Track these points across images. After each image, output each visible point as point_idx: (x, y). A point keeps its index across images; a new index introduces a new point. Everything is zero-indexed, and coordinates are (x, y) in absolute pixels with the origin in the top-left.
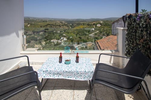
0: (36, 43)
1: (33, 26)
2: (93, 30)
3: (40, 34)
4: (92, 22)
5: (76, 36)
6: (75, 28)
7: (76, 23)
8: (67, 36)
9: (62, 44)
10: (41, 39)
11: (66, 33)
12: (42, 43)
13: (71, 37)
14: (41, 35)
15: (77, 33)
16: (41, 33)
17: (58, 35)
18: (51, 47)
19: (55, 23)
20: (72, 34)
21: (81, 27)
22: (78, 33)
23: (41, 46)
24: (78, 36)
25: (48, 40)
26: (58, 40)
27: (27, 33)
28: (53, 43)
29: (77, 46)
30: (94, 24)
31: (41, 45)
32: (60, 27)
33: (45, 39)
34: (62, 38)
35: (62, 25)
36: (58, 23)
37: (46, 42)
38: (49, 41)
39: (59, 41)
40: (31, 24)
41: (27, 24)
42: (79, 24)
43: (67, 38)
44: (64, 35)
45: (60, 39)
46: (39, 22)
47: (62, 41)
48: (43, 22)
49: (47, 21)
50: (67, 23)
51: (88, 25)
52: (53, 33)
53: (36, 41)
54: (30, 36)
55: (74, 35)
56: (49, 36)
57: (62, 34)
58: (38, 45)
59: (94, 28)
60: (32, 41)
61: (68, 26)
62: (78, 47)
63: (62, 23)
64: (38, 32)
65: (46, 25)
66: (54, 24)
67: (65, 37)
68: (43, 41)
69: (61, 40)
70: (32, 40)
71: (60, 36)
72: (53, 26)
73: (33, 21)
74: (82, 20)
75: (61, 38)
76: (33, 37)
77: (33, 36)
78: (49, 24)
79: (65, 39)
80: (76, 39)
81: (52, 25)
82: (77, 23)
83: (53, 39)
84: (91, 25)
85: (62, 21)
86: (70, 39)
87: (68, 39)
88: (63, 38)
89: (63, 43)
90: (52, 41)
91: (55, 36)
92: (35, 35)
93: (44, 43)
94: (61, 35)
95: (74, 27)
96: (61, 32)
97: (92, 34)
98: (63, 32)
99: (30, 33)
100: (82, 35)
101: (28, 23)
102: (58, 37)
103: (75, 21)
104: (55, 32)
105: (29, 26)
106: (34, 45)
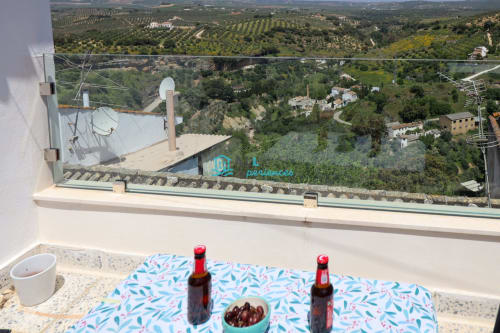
0: (229, 110)
1: (215, 36)
2: (483, 54)
3: (245, 73)
4: (479, 17)
5: (400, 83)
6: (394, 46)
7: (399, 24)
8: (356, 83)
9: (336, 117)
10: (248, 95)
11: (353, 70)
12: (253, 110)
13: (374, 89)
14: (247, 76)
15: (401, 69)
16: (249, 67)
17: (322, 75)
18: (287, 128)
19: (308, 25)
20: (381, 73)
21: (426, 40)
22: (407, 71)
23: (248, 123)
24: (409, 83)
25: (275, 98)
26: (320, 98)
27: (195, 65)
28: (299, 111)
29: (404, 131)
30: (488, 26)
31: (248, 117)
32: (328, 40)
33: (264, 95)
34: (335, 92)
35: (336, 33)
36: (320, 22)
37: (269, 106)
38: (281, 104)
39: (325, 106)
40: (207, 28)
41: (192, 28)
42: (412, 28)
43: (355, 90)
44: (345, 75)
45: (328, 97)
46: (243, 18)
47: (337, 104)
48: (256, 17)
49: (270, 16)
50: (357, 23)
51: (460, 29)
52: (297, 69)
53: (231, 101)
54: (206, 81)
55: (388, 76)
56: (282, 82)
57: (336, 73)
58: (237, 119)
59: (487, 46)
60: (213, 102)
61: (362, 38)
62: (408, 133)
63: (337, 24)
64: (235, 64)
65: (266, 30)
66: (301, 27)
67: (347, 84)
68: (256, 102)
69: (331, 100)
70: (214, 98)
71: (325, 81)
72: (296, 37)
73: (215, 14)
74: (430, 6)
75: (329, 92)
76: (216, 84)
77: (216, 78)
78: (280, 30)
79: (349, 96)
80: (397, 96)
81: (293, 31)
82: (406, 20)
83: (298, 94)
84: (473, 29)
85: (337, 11)
86: (371, 98)
87: (363, 94)
88: (342, 93)
89: (341, 112)
90: (293, 102)
91: (307, 82)
92: (226, 77)
93: (262, 109)
94: (330, 78)
95: (391, 41)
96: (330, 63)
97: (474, 73)
98: (342, 63)
99: (206, 67)
100: (426, 81)
101: (198, 24)
102: (317, 86)
103: (397, 13)
104: (306, 66)
105: (198, 35)
106: (222, 119)
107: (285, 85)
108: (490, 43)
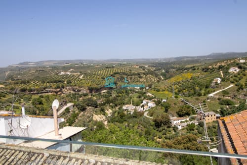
0: (96, 112)
1: (88, 77)
2: (219, 82)
3: (102, 94)
4: (216, 63)
5: (176, 97)
6: (172, 79)
7: (174, 68)
8: (155, 97)
9: (145, 114)
10: (104, 104)
11: (153, 92)
12: (106, 111)
13: (163, 100)
14: (103, 96)
15: (177, 91)
16: (104, 91)
17: (138, 95)
18: (122, 120)
19: (130, 70)
20: (166, 92)
21: (189, 75)
22: (179, 91)
23: (104, 118)
24: (181, 98)
25: (116, 105)
26: (137, 106)
27: (80, 91)
28: (128, 111)
29: (180, 121)
30: (220, 67)
31: (104, 115)
32: (140, 77)
33: (111, 104)
34: (144, 102)
35: (144, 74)
36: (136, 69)
37: (114, 109)
38: (119, 108)
39: (140, 109)
40: (85, 74)
41: (79, 74)
42: (181, 70)
43: (154, 101)
44: (149, 94)
45: (141, 105)
46: (100, 69)
47: (146, 108)
48: (107, 68)
49: (113, 67)
50: (154, 69)
51: (206, 70)
52: (126, 92)
53: (96, 107)
54: (85, 98)
55: (170, 93)
56: (120, 98)
57: (145, 93)
58: (99, 116)
59: (221, 78)
60: (88, 108)
61: (156, 76)
62: (181, 122)
63: (144, 70)
64: (98, 90)
65: (111, 74)
66: (127, 71)
67: (150, 99)
68: (108, 107)
69: (143, 106)
70: (89, 106)
71: (140, 97)
72: (125, 76)
73: (88, 67)
74: (190, 59)
75: (142, 102)
76: (89, 100)
77: (90, 97)
78: (118, 73)
79: (151, 104)
80: (175, 104)
81: (124, 73)
82: (178, 66)
83: (127, 104)
84: (213, 70)
85: (144, 64)
86: (162, 105)
87: (158, 103)
88: (147, 103)
89: (147, 112)
90: (124, 107)
91: (131, 98)
92: (94, 96)
93: (110, 111)
94: (142, 95)
95: (171, 77)
96: (142, 88)
97: (214, 91)
98: (147, 88)
99: (85, 92)
100: (189, 96)
101: (81, 72)
102: (136, 99)
103: (174, 63)
104: (130, 90)
105: (81, 77)
106: (93, 116)
107: (121, 99)
108: (222, 76)
